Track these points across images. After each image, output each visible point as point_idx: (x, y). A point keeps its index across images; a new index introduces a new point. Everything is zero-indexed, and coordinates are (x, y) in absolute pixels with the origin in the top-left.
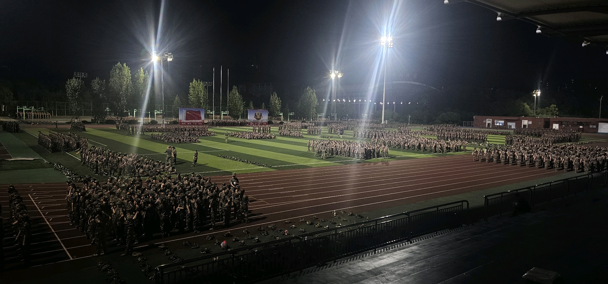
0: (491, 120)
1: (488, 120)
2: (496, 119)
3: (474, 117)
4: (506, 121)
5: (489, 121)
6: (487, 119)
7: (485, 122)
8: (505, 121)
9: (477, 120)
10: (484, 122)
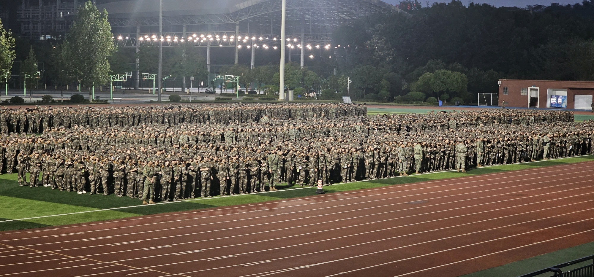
0: (539, 88)
1: (531, 89)
2: (550, 87)
3: (500, 82)
4: (573, 92)
5: (533, 92)
6: (529, 88)
7: (526, 94)
8: (570, 91)
9: (507, 89)
10: (522, 94)
